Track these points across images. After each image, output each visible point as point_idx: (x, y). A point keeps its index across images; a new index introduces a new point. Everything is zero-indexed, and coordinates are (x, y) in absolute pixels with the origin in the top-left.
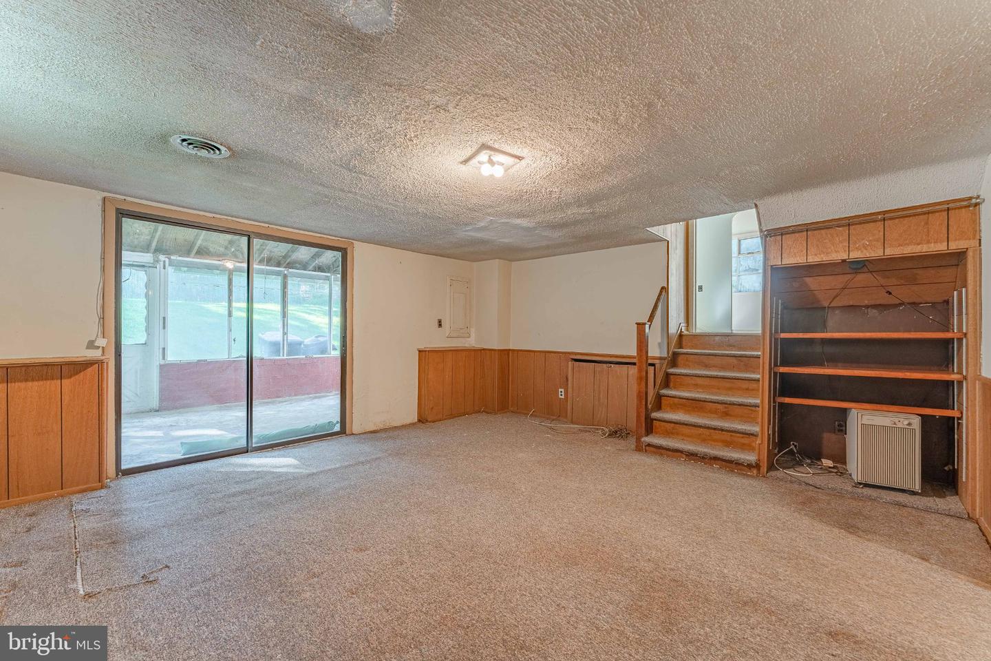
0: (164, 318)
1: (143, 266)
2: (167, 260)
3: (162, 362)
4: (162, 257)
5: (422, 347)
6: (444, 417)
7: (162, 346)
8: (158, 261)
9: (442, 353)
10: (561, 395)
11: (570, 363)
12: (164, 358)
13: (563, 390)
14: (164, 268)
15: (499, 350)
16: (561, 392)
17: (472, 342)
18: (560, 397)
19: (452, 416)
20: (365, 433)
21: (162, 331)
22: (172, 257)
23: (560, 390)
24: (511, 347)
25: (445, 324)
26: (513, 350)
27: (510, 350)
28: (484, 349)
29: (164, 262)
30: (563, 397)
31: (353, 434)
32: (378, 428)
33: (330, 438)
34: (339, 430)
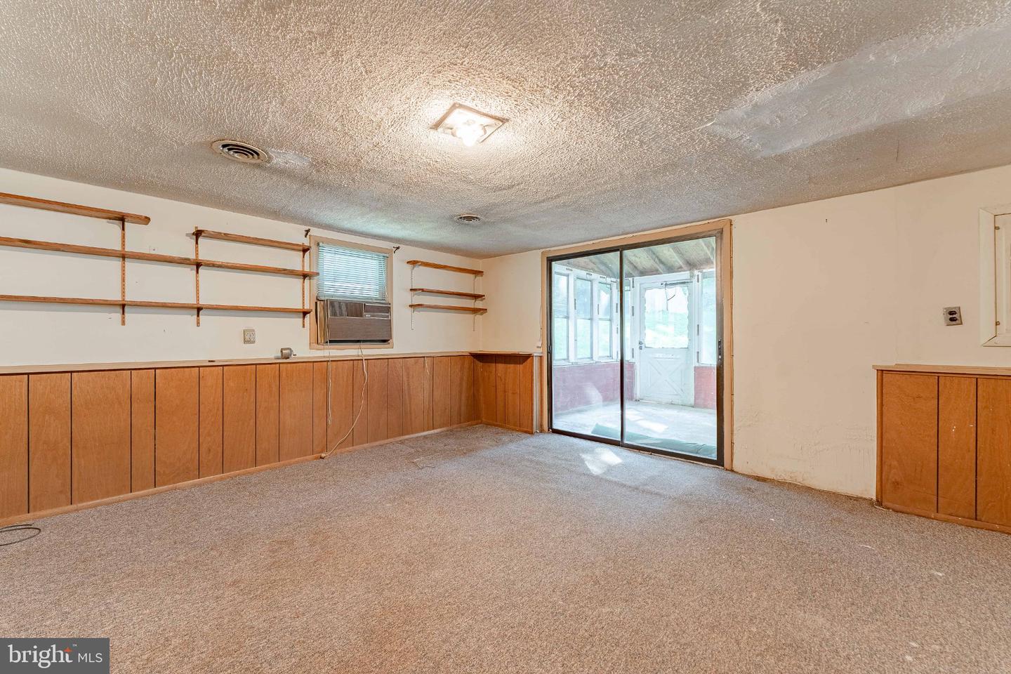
0: (698, 325)
1: (684, 283)
2: (700, 274)
3: (697, 365)
4: (696, 272)
7: (697, 351)
8: (692, 276)
12: (698, 361)
14: (698, 281)
21: (696, 337)
22: (704, 271)
25: (975, 316)
29: (698, 275)
31: (732, 471)
33: (706, 465)
34: (716, 459)
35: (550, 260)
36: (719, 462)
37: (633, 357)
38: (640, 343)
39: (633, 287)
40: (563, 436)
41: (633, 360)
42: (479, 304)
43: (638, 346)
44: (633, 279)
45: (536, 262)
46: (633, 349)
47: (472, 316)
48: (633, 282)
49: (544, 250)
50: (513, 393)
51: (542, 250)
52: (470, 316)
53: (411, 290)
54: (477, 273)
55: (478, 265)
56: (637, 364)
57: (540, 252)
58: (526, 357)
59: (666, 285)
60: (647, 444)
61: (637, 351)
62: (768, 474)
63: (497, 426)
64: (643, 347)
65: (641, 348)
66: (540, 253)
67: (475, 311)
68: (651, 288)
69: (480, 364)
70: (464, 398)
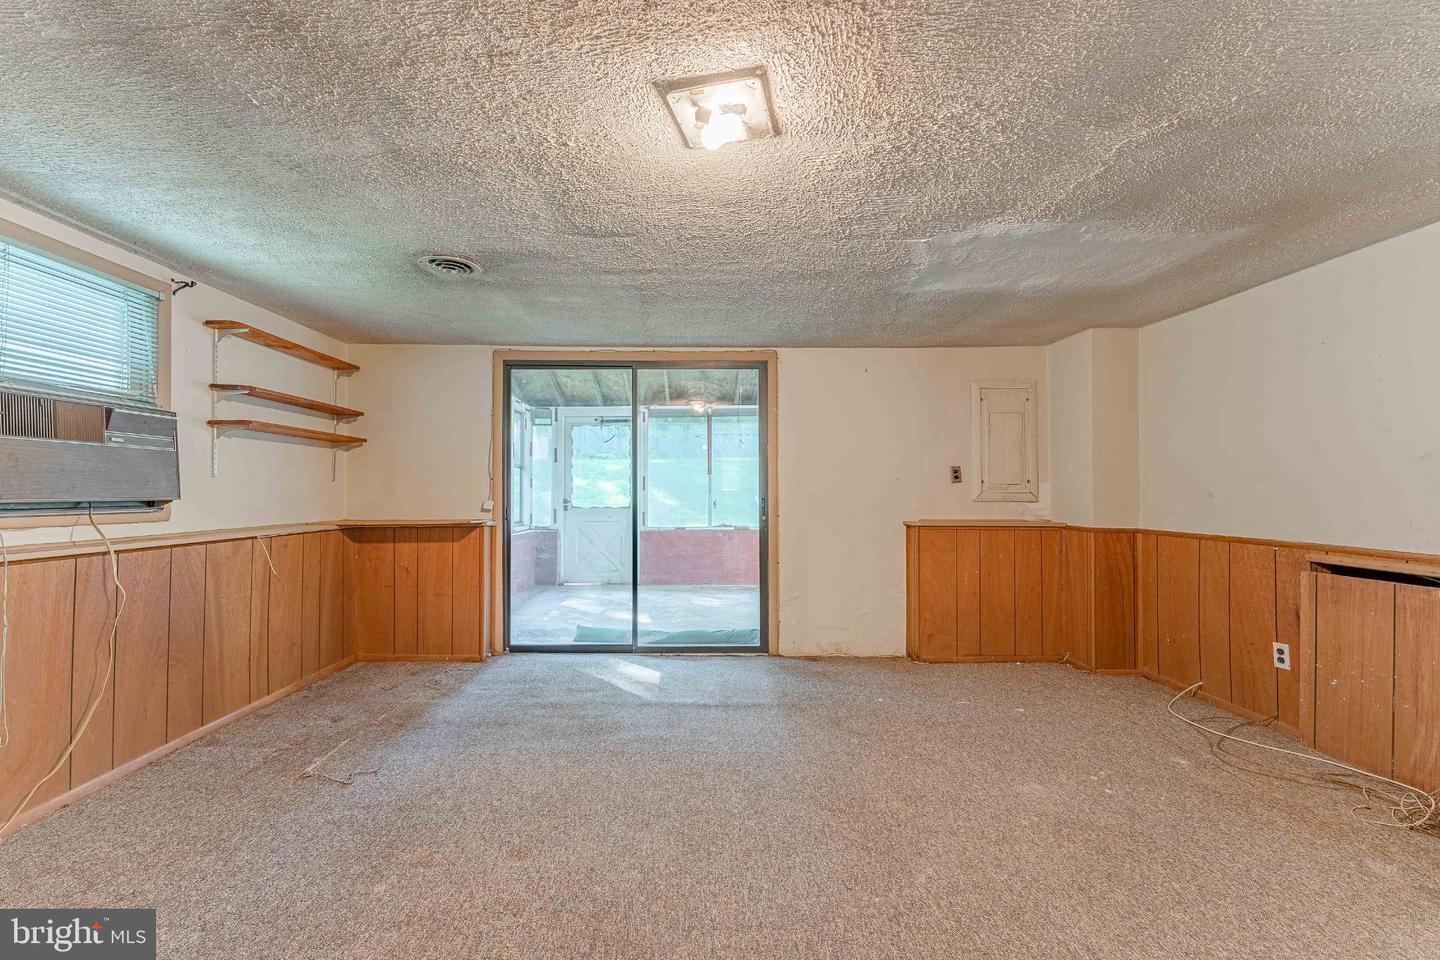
2: (646, 411)
4: (642, 409)
5: (915, 519)
6: (960, 658)
9: (957, 530)
10: (1281, 660)
11: (1304, 574)
13: (1286, 647)
15: (1097, 531)
16: (1281, 652)
17: (1043, 510)
18: (1277, 664)
19: (981, 657)
20: (799, 658)
22: (652, 407)
23: (1276, 646)
24: (1141, 526)
25: (970, 474)
26: (1146, 533)
27: (1138, 531)
28: (1067, 528)
29: (644, 413)
30: (1286, 666)
31: (780, 656)
32: (825, 654)
33: (749, 655)
34: (758, 645)
35: (509, 366)
36: (764, 648)
37: (555, 522)
38: (565, 501)
39: (556, 420)
40: (535, 654)
41: (556, 526)
42: (344, 429)
43: (562, 505)
44: (556, 410)
45: (480, 367)
46: (555, 510)
47: (329, 451)
48: (556, 413)
49: (498, 347)
50: (438, 595)
51: (495, 347)
52: (326, 453)
53: (213, 386)
54: (345, 368)
55: (345, 352)
56: (561, 532)
57: (489, 350)
58: (466, 529)
59: (602, 421)
60: (657, 643)
61: (560, 511)
62: (816, 652)
63: (398, 659)
64: (569, 507)
65: (566, 508)
66: (491, 353)
67: (337, 442)
68: (580, 425)
69: (353, 546)
70: (325, 618)
